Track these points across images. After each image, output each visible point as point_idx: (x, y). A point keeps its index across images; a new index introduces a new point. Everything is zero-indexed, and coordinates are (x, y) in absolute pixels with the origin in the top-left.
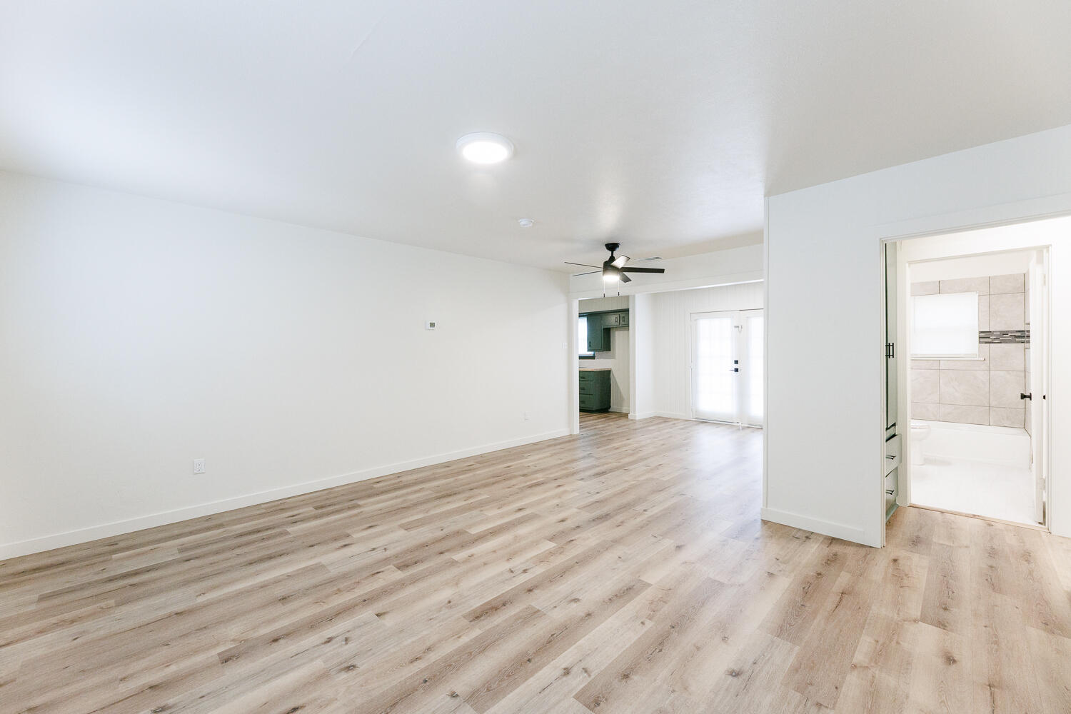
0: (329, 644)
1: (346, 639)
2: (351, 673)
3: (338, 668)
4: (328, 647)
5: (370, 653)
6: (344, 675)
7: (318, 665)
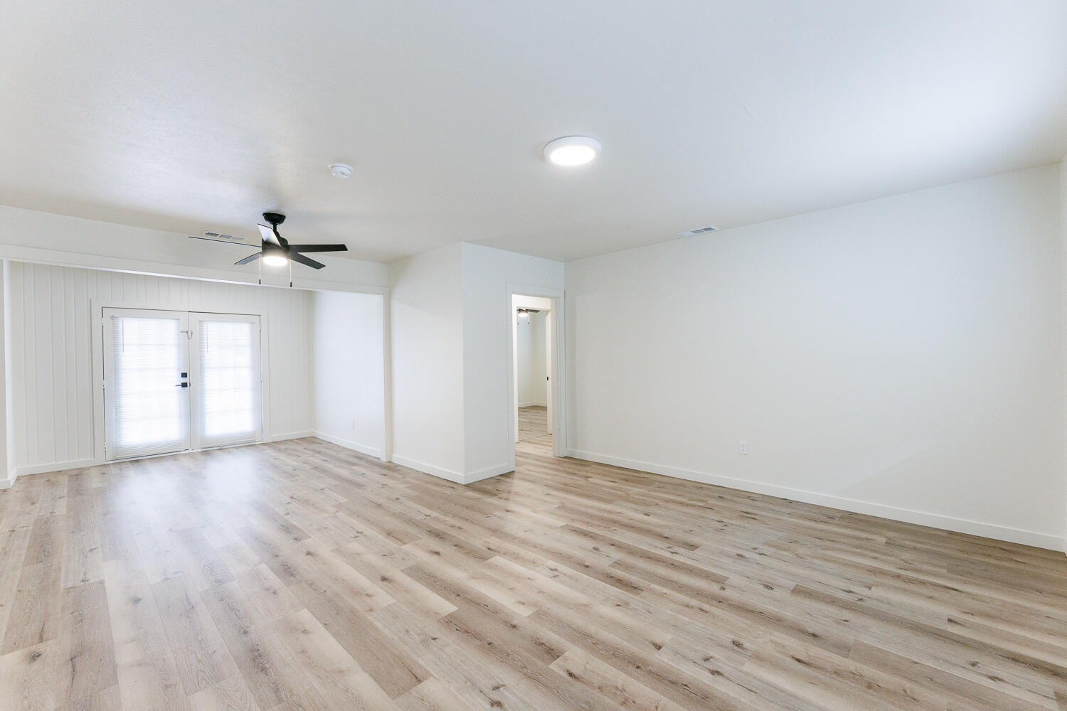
0: (719, 670)
1: (707, 659)
2: (741, 641)
3: (743, 652)
4: (725, 669)
5: (713, 638)
6: (747, 645)
7: (749, 667)
